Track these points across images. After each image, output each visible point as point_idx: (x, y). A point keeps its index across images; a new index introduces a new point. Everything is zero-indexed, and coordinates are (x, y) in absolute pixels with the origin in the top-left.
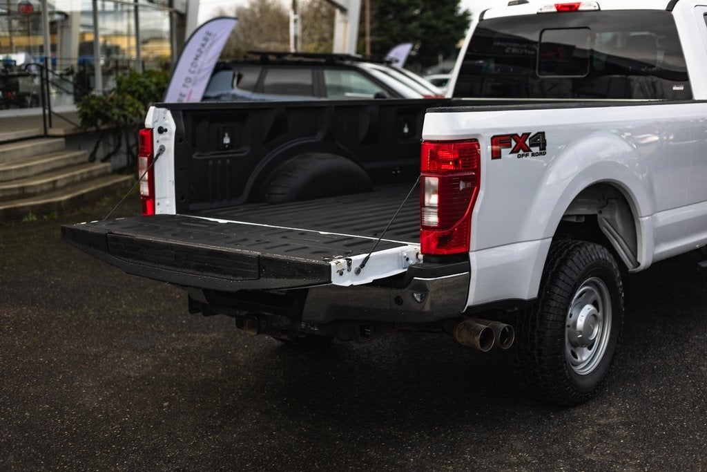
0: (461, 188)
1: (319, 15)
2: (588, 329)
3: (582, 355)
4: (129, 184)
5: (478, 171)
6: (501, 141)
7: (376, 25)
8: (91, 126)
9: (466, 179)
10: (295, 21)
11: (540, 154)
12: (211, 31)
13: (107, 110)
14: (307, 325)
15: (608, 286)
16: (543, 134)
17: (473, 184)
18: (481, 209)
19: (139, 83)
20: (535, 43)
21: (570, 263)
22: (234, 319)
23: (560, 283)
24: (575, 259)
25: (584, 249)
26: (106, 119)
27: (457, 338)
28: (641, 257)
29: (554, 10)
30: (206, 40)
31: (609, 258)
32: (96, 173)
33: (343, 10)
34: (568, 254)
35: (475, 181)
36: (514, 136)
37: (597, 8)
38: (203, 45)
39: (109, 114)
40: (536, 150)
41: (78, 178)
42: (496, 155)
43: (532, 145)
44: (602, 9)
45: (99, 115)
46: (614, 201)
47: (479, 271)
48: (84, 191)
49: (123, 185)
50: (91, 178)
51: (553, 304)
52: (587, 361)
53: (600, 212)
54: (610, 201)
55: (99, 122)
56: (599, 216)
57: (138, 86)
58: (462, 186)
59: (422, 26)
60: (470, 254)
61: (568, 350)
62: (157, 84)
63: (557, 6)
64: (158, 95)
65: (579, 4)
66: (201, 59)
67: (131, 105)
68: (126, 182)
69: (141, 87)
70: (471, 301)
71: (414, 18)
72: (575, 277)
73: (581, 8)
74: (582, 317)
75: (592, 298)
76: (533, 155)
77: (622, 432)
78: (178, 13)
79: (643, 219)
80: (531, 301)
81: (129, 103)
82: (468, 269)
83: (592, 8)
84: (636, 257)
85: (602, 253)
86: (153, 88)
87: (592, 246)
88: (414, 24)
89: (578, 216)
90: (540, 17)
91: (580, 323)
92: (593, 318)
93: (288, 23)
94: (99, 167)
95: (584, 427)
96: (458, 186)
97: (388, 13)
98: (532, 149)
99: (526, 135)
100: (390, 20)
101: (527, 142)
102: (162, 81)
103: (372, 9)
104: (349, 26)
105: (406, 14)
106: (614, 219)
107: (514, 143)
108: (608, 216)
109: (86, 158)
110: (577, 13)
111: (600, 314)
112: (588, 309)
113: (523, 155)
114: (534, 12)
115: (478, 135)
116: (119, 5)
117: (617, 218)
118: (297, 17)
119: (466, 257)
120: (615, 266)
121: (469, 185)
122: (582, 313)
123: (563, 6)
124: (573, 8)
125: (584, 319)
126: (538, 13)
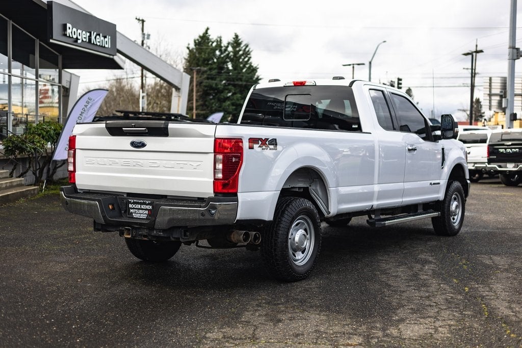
0: (233, 161)
1: (160, 95)
2: (301, 242)
3: (299, 255)
4: (36, 192)
5: (242, 154)
6: (253, 141)
7: (200, 103)
8: (11, 155)
9: (236, 157)
10: (143, 98)
11: (274, 149)
12: (91, 97)
13: (23, 144)
14: (157, 232)
15: (312, 221)
16: (276, 139)
17: (239, 160)
18: (243, 173)
19: (42, 129)
20: (283, 102)
21: (291, 206)
22: (119, 232)
23: (286, 216)
24: (293, 204)
25: (298, 200)
26: (22, 150)
27: (232, 238)
28: (331, 209)
29: (293, 85)
30: (88, 102)
31: (312, 207)
32: (15, 184)
33: (178, 89)
34: (290, 202)
35: (240, 158)
36: (261, 139)
37: (314, 84)
38: (86, 106)
39: (24, 147)
40: (272, 147)
41: (4, 186)
42: (251, 148)
43: (269, 144)
44: (317, 85)
45: (17, 147)
46: (317, 180)
47: (242, 202)
48: (9, 193)
49: (32, 192)
50: (11, 187)
51: (282, 226)
52: (301, 259)
53: (310, 186)
54: (315, 180)
55: (17, 152)
56: (310, 188)
57: (42, 131)
58: (234, 160)
59: (233, 104)
60: (238, 194)
61: (291, 252)
62: (55, 130)
63: (294, 83)
64: (55, 137)
65: (305, 82)
66: (84, 115)
67: (39, 142)
68: (34, 190)
69: (44, 131)
70: (238, 218)
71: (228, 98)
72: (294, 214)
73: (306, 84)
74: (297, 235)
75: (304, 227)
76: (270, 149)
77: (316, 290)
78: (64, 87)
79: (331, 188)
80: (270, 222)
81: (38, 140)
82: (237, 201)
83: (312, 84)
84: (328, 209)
85: (309, 204)
86: (52, 132)
87: (303, 199)
88: (228, 103)
89: (300, 188)
90: (285, 88)
91: (297, 239)
92: (303, 236)
93: (138, 99)
94: (16, 180)
95: (297, 288)
96: (232, 160)
97: (210, 94)
98: (269, 146)
99: (267, 139)
100: (211, 99)
101: (267, 143)
102: (58, 128)
103: (197, 92)
104: (181, 99)
105: (222, 96)
106: (317, 189)
107: (260, 142)
108: (314, 188)
109: (8, 175)
110: (304, 87)
111: (308, 236)
112: (301, 232)
113: (265, 149)
114: (282, 85)
115: (242, 137)
116: (24, 79)
117: (318, 188)
118: (145, 94)
119: (236, 195)
120: (315, 211)
121: (237, 160)
122: (297, 233)
123: (297, 83)
124: (302, 84)
125: (299, 236)
126: (284, 86)
